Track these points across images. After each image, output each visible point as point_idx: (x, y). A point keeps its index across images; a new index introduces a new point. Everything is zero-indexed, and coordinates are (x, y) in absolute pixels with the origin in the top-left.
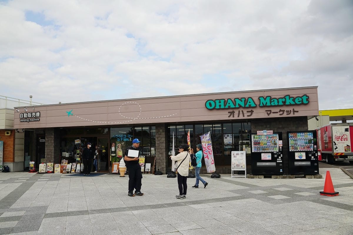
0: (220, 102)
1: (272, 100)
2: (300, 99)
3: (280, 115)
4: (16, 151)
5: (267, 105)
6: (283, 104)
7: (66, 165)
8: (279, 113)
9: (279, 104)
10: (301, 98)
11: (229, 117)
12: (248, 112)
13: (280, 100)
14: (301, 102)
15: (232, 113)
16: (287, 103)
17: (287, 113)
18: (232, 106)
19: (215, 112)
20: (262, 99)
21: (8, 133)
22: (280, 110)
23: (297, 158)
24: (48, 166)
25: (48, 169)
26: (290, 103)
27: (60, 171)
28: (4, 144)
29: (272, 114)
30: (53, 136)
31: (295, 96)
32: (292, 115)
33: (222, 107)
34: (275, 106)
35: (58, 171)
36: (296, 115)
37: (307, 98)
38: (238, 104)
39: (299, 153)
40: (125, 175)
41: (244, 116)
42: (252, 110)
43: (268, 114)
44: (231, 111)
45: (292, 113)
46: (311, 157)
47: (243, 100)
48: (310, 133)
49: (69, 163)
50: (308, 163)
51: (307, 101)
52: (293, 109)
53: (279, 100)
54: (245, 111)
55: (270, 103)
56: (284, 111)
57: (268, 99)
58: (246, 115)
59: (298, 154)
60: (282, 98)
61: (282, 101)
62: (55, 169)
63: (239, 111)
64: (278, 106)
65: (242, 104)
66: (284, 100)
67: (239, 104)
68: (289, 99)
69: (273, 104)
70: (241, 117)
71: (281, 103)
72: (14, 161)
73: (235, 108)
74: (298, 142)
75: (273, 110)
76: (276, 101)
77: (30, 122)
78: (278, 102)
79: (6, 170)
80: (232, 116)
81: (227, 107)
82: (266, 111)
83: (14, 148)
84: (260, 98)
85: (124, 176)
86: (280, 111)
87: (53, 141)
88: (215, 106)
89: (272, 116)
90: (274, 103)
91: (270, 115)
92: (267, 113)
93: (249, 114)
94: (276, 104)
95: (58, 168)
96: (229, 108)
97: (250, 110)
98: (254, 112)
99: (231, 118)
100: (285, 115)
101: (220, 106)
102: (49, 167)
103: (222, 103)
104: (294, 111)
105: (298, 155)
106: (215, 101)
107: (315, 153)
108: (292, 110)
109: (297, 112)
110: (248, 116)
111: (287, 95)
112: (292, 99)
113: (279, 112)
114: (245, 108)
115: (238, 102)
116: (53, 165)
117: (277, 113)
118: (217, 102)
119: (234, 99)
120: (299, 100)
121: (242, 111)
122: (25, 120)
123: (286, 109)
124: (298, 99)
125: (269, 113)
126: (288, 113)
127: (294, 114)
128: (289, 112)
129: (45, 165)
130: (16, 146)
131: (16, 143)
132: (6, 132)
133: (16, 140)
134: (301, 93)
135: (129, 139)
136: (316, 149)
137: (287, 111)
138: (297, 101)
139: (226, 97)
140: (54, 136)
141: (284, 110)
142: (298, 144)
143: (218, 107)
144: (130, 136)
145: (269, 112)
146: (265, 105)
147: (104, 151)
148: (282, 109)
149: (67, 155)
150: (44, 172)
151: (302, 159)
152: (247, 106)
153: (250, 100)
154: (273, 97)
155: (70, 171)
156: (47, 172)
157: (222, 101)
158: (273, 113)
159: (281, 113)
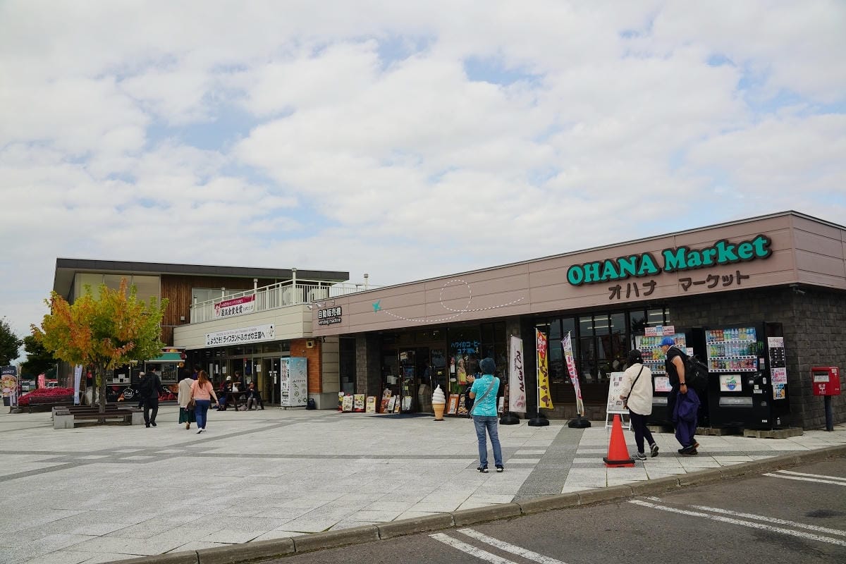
0: (592, 269)
1: (689, 256)
2: (750, 248)
3: (710, 287)
4: (324, 375)
5: (679, 267)
6: (711, 262)
7: (388, 398)
8: (707, 284)
9: (704, 263)
10: (751, 244)
11: (611, 298)
12: (644, 285)
13: (706, 254)
14: (751, 254)
15: (616, 291)
16: (722, 259)
17: (724, 281)
18: (614, 275)
19: (586, 291)
20: (668, 254)
21: (310, 345)
22: (710, 275)
23: (724, 388)
24: (357, 400)
25: (357, 405)
26: (727, 258)
27: (374, 409)
28: (308, 362)
29: (692, 286)
30: (365, 348)
31: (738, 241)
32: (734, 286)
33: (597, 278)
34: (696, 268)
35: (371, 409)
36: (745, 285)
37: (765, 242)
38: (625, 269)
39: (729, 377)
40: (444, 418)
41: (638, 295)
42: (652, 281)
43: (686, 288)
44: (614, 285)
45: (735, 280)
46: (752, 387)
47: (633, 260)
48: (751, 330)
49: (392, 396)
50: (748, 401)
51: (764, 250)
52: (738, 272)
53: (703, 253)
54: (640, 284)
55: (686, 263)
56: (717, 278)
57: (681, 253)
58: (641, 293)
59: (728, 379)
60: (709, 249)
61: (710, 256)
62: (367, 406)
63: (629, 285)
64: (702, 267)
65: (632, 269)
66: (713, 252)
67: (626, 271)
68: (726, 249)
69: (690, 264)
70: (633, 298)
71: (708, 261)
72: (321, 391)
73: (619, 279)
74: (726, 351)
75: (696, 277)
76: (697, 255)
77: (331, 325)
78: (702, 258)
79: (311, 406)
80: (616, 296)
81: (604, 278)
82: (680, 280)
83: (321, 370)
84: (665, 253)
85: (442, 420)
86: (710, 278)
87: (365, 357)
88: (584, 278)
89: (694, 290)
90: (694, 262)
91: (688, 289)
92: (683, 285)
93: (648, 289)
94: (698, 263)
95: (372, 405)
96: (609, 280)
97: (648, 280)
98: (658, 284)
99: (615, 301)
100: (720, 288)
101: (592, 276)
102: (357, 402)
103: (596, 272)
104: (740, 277)
105: (727, 381)
106: (582, 267)
107: (761, 378)
108: (735, 275)
109: (747, 277)
110: (646, 294)
111: (720, 241)
112: (730, 248)
113: (708, 280)
114: (637, 276)
115: (624, 264)
116: (363, 399)
117: (704, 282)
118: (587, 268)
119: (617, 260)
120: (746, 250)
121: (635, 284)
122: (325, 322)
123: (721, 272)
124: (745, 247)
125: (686, 285)
126: (726, 282)
127: (739, 283)
128: (728, 280)
129: (351, 399)
130: (324, 366)
131: (323, 361)
132: (307, 343)
133: (324, 356)
134: (750, 232)
135: (475, 349)
136: (762, 367)
137: (723, 277)
138: (742, 253)
139: (602, 257)
140: (367, 347)
141: (718, 276)
142: (726, 355)
143: (588, 279)
144: (476, 344)
145: (686, 283)
146: (675, 267)
147: (440, 373)
148: (714, 272)
149: (392, 380)
150: (350, 409)
151: (735, 390)
152: (641, 272)
153: (646, 259)
154: (692, 248)
155: (392, 409)
156: (354, 410)
157: (596, 266)
158: (696, 283)
159: (712, 282)
